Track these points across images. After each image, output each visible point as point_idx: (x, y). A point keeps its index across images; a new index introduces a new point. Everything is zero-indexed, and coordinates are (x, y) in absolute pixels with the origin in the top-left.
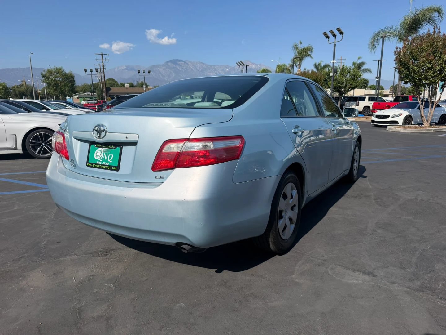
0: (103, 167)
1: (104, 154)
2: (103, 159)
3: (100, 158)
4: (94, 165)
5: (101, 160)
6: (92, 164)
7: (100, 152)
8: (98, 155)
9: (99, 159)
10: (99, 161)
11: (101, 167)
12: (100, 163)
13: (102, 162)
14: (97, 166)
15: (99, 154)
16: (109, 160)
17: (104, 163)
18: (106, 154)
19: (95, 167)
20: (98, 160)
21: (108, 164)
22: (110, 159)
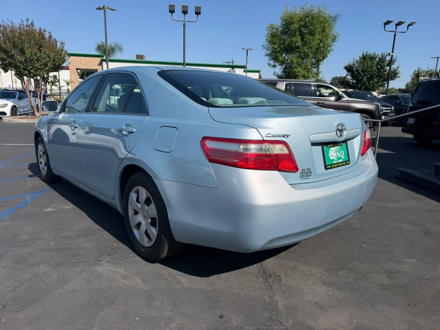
0: (341, 164)
1: (336, 153)
2: (338, 157)
3: (335, 157)
4: (333, 166)
5: (336, 158)
6: (331, 165)
7: (332, 151)
8: (332, 155)
9: (335, 159)
10: (335, 160)
11: (338, 165)
12: (336, 162)
13: (337, 160)
14: (336, 165)
15: (333, 153)
16: (342, 157)
17: (339, 161)
18: (338, 151)
19: (334, 167)
20: (333, 160)
21: (342, 160)
22: (342, 155)
